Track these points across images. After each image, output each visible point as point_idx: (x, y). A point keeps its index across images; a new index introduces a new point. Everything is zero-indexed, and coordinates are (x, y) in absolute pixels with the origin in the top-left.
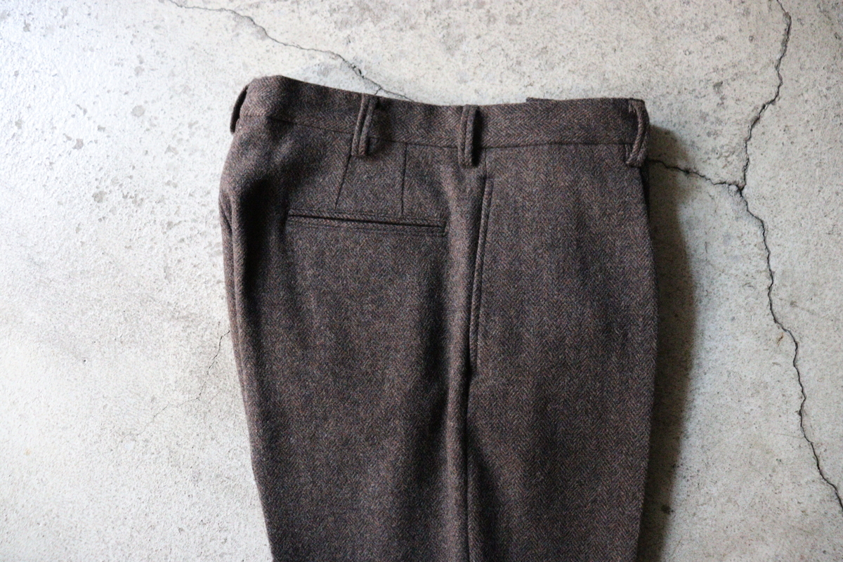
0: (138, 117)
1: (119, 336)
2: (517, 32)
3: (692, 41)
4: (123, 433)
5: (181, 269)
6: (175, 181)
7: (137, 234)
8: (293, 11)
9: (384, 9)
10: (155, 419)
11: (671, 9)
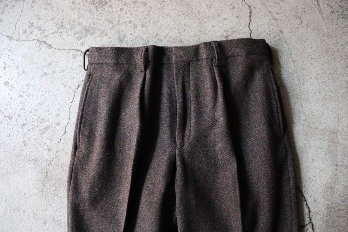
0: (7, 85)
1: (9, 171)
2: (146, 30)
3: (214, 22)
4: (14, 209)
5: (30, 141)
6: (24, 108)
7: (12, 130)
8: (60, 36)
9: (95, 30)
10: (26, 202)
11: (204, 11)
